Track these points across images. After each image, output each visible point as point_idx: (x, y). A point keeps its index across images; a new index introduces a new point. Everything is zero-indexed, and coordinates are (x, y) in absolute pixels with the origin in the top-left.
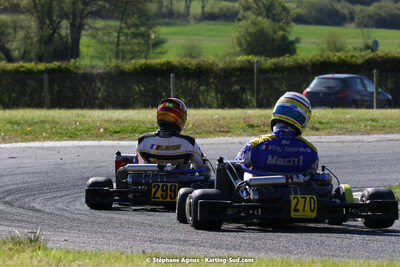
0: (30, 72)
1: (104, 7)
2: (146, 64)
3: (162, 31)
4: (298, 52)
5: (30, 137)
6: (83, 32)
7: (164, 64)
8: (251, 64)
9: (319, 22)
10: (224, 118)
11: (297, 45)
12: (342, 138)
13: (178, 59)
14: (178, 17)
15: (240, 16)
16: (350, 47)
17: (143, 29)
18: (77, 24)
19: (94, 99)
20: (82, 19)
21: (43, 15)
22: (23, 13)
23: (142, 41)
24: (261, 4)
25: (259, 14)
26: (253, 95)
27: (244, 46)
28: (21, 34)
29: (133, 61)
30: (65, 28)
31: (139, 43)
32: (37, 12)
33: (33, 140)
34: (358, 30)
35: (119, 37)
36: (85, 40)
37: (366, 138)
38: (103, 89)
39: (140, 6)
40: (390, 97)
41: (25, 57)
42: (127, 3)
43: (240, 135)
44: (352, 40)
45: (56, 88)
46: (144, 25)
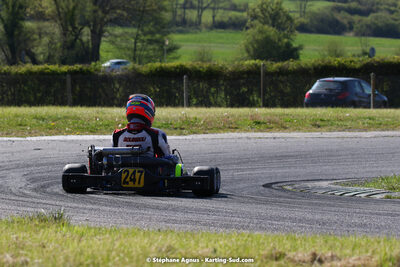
0: (54, 73)
1: (122, 15)
2: (161, 67)
3: (175, 38)
4: (301, 57)
5: (53, 131)
6: (103, 39)
7: (177, 68)
8: (258, 67)
9: (320, 31)
10: (233, 116)
11: (301, 52)
12: (342, 134)
13: (190, 63)
14: (190, 26)
15: (247, 24)
16: (349, 54)
17: (158, 36)
18: (97, 31)
19: (113, 99)
20: (102, 26)
21: (66, 22)
22: (48, 20)
23: (157, 48)
24: (267, 14)
25: (265, 23)
26: (259, 97)
27: (252, 53)
28: (46, 40)
29: (149, 64)
30: (86, 35)
31: (154, 50)
32: (60, 19)
33: (56, 134)
34: (357, 39)
35: (135, 43)
36: (104, 46)
37: (364, 134)
38: (121, 89)
39: (155, 14)
40: (386, 99)
41: (49, 60)
42: (143, 11)
43: (248, 131)
44: (351, 48)
45: (78, 88)
46: (159, 32)
